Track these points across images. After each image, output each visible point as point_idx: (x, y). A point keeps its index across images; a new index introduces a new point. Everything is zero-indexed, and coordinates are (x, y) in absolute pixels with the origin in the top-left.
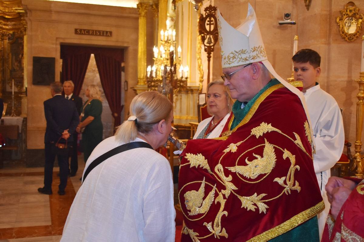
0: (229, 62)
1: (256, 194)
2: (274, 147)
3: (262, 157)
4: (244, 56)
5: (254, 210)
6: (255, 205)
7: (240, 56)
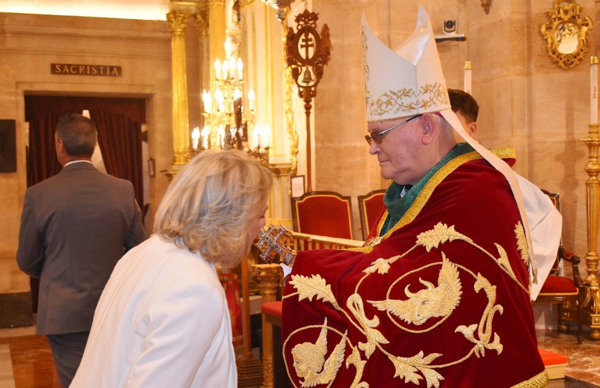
0: (379, 111)
1: (421, 353)
2: (459, 269)
3: (436, 285)
4: (406, 101)
5: (417, 383)
6: (419, 372)
7: (399, 101)
